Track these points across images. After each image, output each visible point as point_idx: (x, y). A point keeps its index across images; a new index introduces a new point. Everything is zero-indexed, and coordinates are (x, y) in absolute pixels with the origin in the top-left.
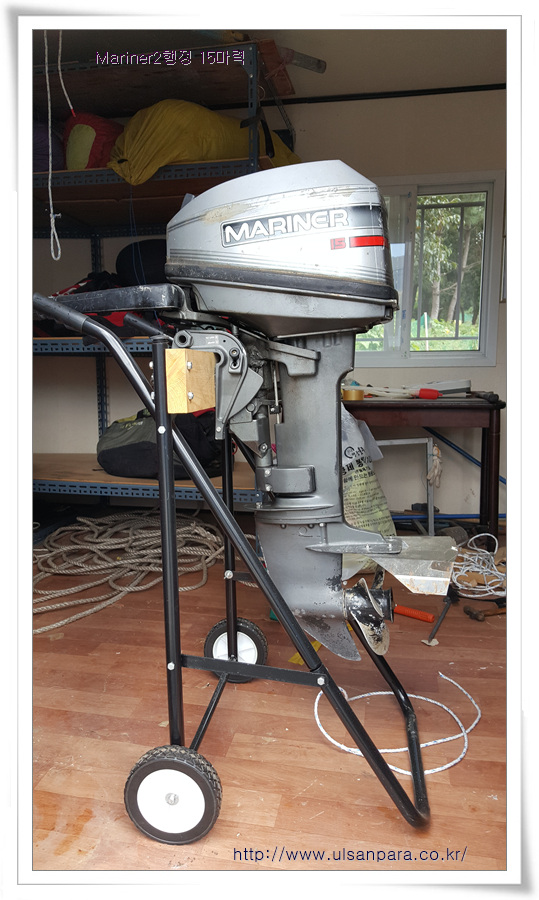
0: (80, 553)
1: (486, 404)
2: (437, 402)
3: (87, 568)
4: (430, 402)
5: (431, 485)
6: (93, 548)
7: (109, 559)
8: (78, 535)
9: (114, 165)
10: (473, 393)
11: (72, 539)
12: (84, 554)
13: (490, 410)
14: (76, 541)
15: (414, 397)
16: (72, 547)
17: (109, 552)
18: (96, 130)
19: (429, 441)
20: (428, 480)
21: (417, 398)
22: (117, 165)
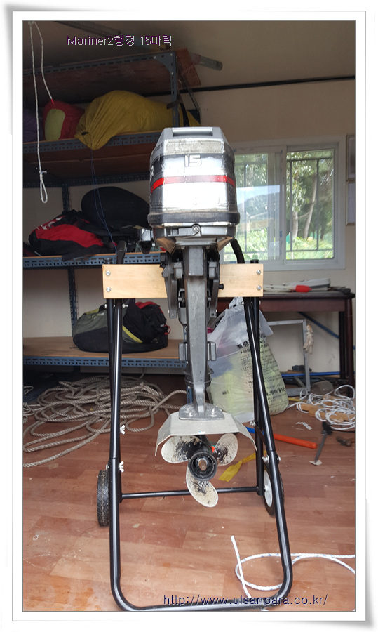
0: (64, 406)
1: (341, 295)
2: (309, 294)
3: (69, 417)
4: (304, 295)
5: (307, 352)
6: (73, 403)
7: (85, 411)
8: (61, 394)
9: (79, 137)
10: (332, 288)
11: (57, 397)
12: (66, 407)
13: (345, 299)
14: (60, 398)
15: (292, 291)
16: (58, 403)
17: (83, 405)
18: (65, 113)
19: (303, 322)
20: (304, 349)
21: (295, 291)
22: (82, 136)
